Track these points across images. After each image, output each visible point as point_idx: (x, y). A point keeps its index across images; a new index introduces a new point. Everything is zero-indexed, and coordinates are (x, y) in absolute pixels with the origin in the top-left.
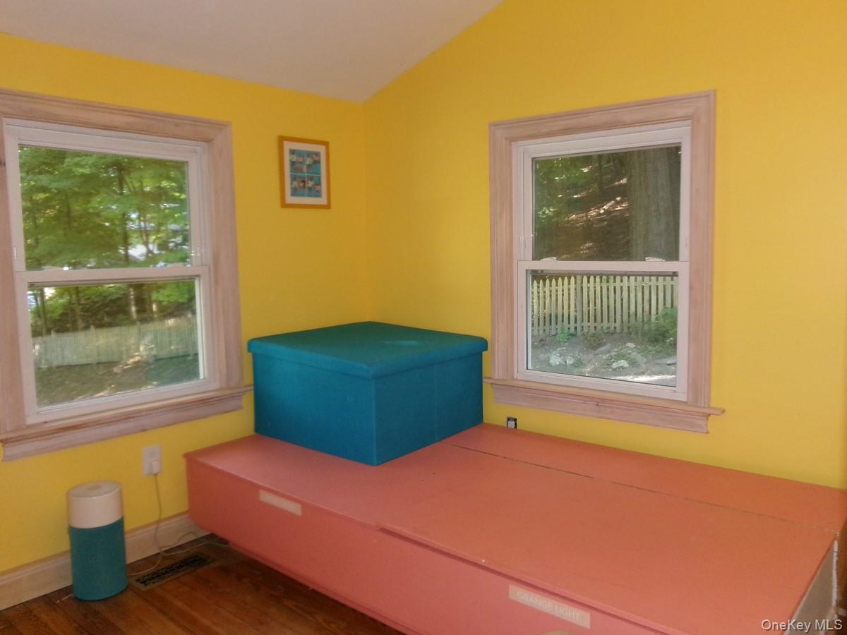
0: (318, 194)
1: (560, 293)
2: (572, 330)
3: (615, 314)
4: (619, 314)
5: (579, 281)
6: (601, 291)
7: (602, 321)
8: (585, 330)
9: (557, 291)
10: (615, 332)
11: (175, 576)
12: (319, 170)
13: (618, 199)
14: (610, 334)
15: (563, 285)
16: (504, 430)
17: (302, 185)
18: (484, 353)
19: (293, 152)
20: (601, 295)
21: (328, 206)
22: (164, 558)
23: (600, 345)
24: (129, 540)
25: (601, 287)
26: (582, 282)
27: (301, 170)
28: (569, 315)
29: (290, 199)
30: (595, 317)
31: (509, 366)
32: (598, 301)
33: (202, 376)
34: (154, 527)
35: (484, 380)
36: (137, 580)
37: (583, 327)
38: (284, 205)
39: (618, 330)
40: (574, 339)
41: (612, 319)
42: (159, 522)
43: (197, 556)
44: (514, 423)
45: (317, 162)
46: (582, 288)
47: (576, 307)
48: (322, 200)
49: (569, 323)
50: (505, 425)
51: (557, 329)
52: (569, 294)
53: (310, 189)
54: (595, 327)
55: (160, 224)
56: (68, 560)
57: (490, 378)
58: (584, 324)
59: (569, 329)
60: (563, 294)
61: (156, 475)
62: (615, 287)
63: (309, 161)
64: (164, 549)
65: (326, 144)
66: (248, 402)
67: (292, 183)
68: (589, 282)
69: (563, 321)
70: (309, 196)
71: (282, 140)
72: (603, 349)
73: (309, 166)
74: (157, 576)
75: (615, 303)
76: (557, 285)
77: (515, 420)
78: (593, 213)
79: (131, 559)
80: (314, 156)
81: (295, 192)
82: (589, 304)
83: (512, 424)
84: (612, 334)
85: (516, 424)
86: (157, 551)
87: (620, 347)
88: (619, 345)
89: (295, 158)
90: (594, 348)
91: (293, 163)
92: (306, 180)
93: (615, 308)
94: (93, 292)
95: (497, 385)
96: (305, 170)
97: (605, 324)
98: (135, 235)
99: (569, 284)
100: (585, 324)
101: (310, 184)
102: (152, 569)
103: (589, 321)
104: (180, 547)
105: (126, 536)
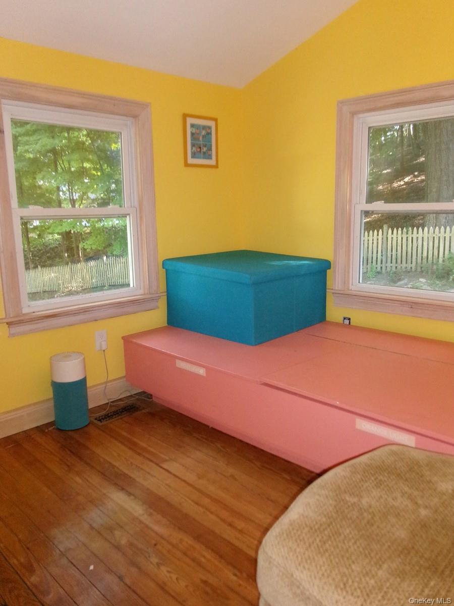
0: (210, 157)
1: (371, 242)
2: (379, 269)
3: (412, 257)
4: (414, 257)
5: (385, 233)
6: (402, 241)
7: (401, 263)
8: (388, 269)
9: (368, 240)
10: (411, 271)
11: (120, 417)
12: (211, 138)
13: (416, 173)
14: (408, 272)
15: (373, 236)
16: (342, 325)
17: (199, 150)
18: (328, 270)
19: (192, 126)
20: (402, 244)
21: (216, 166)
22: (111, 406)
23: (400, 280)
24: (90, 393)
25: (402, 238)
26: (388, 234)
27: (198, 139)
28: (377, 258)
29: (191, 161)
30: (396, 259)
31: (346, 281)
32: (399, 248)
33: (131, 285)
34: (105, 385)
35: (327, 290)
36: (96, 419)
37: (387, 267)
38: (187, 165)
39: (413, 269)
40: (380, 276)
41: (409, 261)
42: (106, 383)
43: (132, 405)
44: (348, 321)
45: (209, 134)
46: (387, 238)
47: (382, 253)
48: (212, 162)
49: (377, 264)
50: (342, 322)
51: (367, 268)
52: (378, 243)
53: (204, 153)
54: (396, 267)
55: (84, 194)
56: (52, 404)
57: (332, 289)
58: (387, 265)
59: (377, 268)
60: (373, 243)
61: (104, 351)
62: (412, 238)
63: (204, 133)
64: (111, 401)
65: (216, 120)
66: (163, 304)
67: (192, 149)
68: (392, 233)
69: (372, 262)
70: (204, 158)
71: (185, 116)
72: (402, 282)
73: (204, 137)
74: (107, 417)
75: (412, 249)
76: (368, 236)
77: (349, 319)
78: (395, 185)
79: (91, 405)
80: (208, 129)
81: (194, 155)
82: (392, 250)
83: (347, 322)
84: (409, 272)
85: (350, 323)
86: (107, 402)
87: (414, 282)
88: (413, 280)
89: (194, 131)
90: (395, 282)
91: (192, 134)
92: (202, 146)
93: (412, 253)
94: (39, 242)
95: (337, 294)
96: (201, 139)
97: (404, 265)
98: (65, 202)
99: (378, 235)
100: (389, 264)
101: (205, 149)
102: (103, 413)
103: (391, 263)
104: (121, 400)
105: (88, 390)
